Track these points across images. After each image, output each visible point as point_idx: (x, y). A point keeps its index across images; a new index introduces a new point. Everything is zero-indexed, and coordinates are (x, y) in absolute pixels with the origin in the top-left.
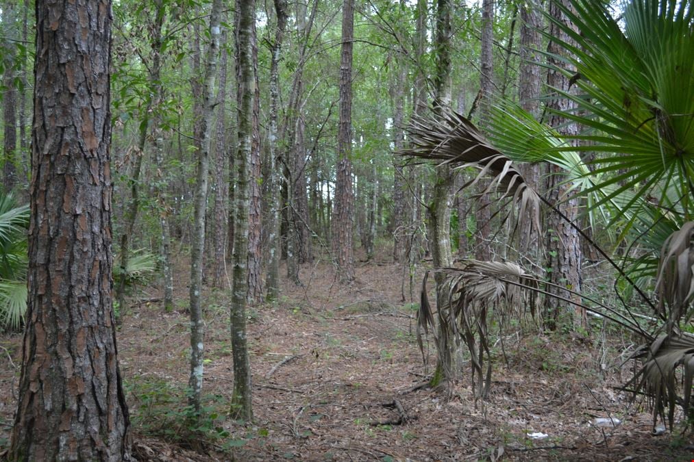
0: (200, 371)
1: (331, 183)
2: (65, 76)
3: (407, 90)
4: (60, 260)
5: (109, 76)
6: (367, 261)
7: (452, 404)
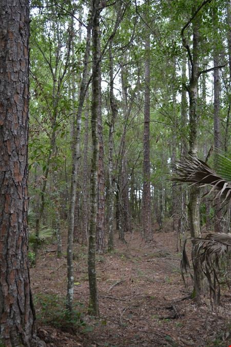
0: (72, 291)
1: (140, 191)
2: (6, 146)
3: (177, 144)
4: (3, 236)
5: (27, 146)
6: (159, 230)
7: (202, 307)
